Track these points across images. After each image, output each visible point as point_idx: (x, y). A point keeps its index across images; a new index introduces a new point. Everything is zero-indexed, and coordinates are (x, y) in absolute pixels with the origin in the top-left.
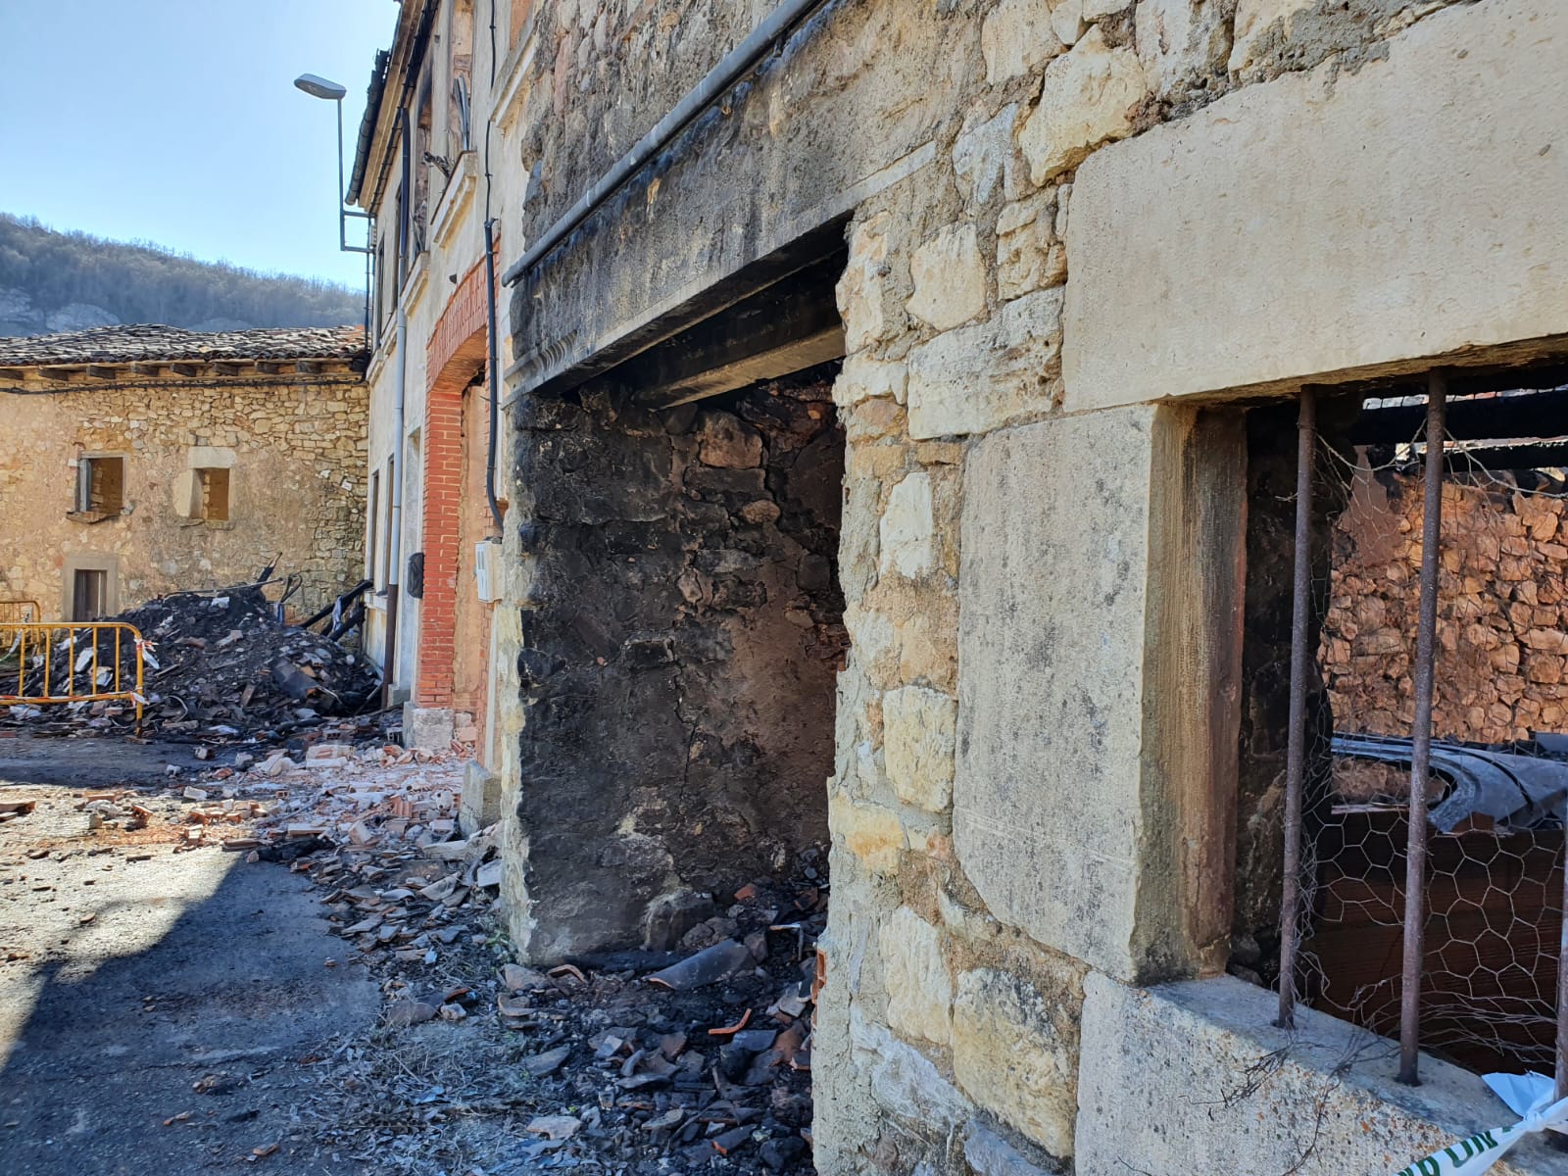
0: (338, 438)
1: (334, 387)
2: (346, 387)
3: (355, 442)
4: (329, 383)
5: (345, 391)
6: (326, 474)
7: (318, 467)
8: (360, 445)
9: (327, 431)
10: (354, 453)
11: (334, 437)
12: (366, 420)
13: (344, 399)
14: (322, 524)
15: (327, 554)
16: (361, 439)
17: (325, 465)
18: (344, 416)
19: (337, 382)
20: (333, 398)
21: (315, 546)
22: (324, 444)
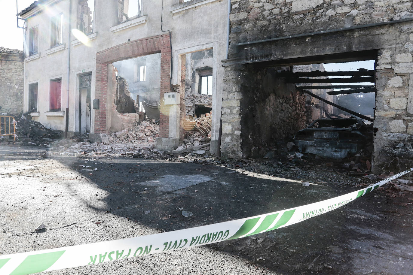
0: (13, 75)
1: (11, 61)
2: (15, 62)
3: (19, 76)
4: (10, 60)
5: (15, 63)
6: (9, 84)
7: (6, 82)
8: (20, 77)
9: (9, 73)
10: (18, 79)
11: (11, 74)
12: (23, 70)
13: (15, 65)
14: (8, 96)
15: (10, 104)
16: (21, 75)
17: (9, 81)
18: (15, 69)
19: (12, 60)
20: (11, 64)
21: (6, 102)
22: (8, 76)
